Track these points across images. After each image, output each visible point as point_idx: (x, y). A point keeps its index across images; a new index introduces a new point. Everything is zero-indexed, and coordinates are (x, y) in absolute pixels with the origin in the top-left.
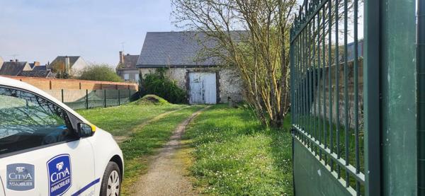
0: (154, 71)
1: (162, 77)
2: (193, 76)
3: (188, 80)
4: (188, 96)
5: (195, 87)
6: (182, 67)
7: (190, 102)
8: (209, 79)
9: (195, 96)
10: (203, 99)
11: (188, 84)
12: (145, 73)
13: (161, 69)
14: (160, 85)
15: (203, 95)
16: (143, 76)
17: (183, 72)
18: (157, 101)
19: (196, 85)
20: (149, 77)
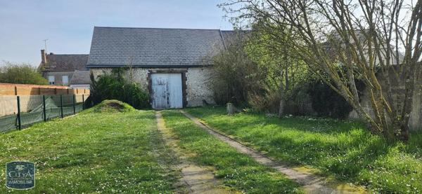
0: (109, 72)
1: (120, 79)
2: (157, 78)
3: (150, 81)
4: (151, 100)
5: (158, 90)
6: (143, 67)
7: (153, 107)
8: (174, 80)
9: (158, 100)
10: (168, 103)
11: (150, 88)
12: (98, 74)
13: (118, 69)
14: (120, 88)
15: (168, 98)
16: (95, 77)
17: (145, 72)
18: (122, 107)
19: (160, 88)
20: (103, 80)
